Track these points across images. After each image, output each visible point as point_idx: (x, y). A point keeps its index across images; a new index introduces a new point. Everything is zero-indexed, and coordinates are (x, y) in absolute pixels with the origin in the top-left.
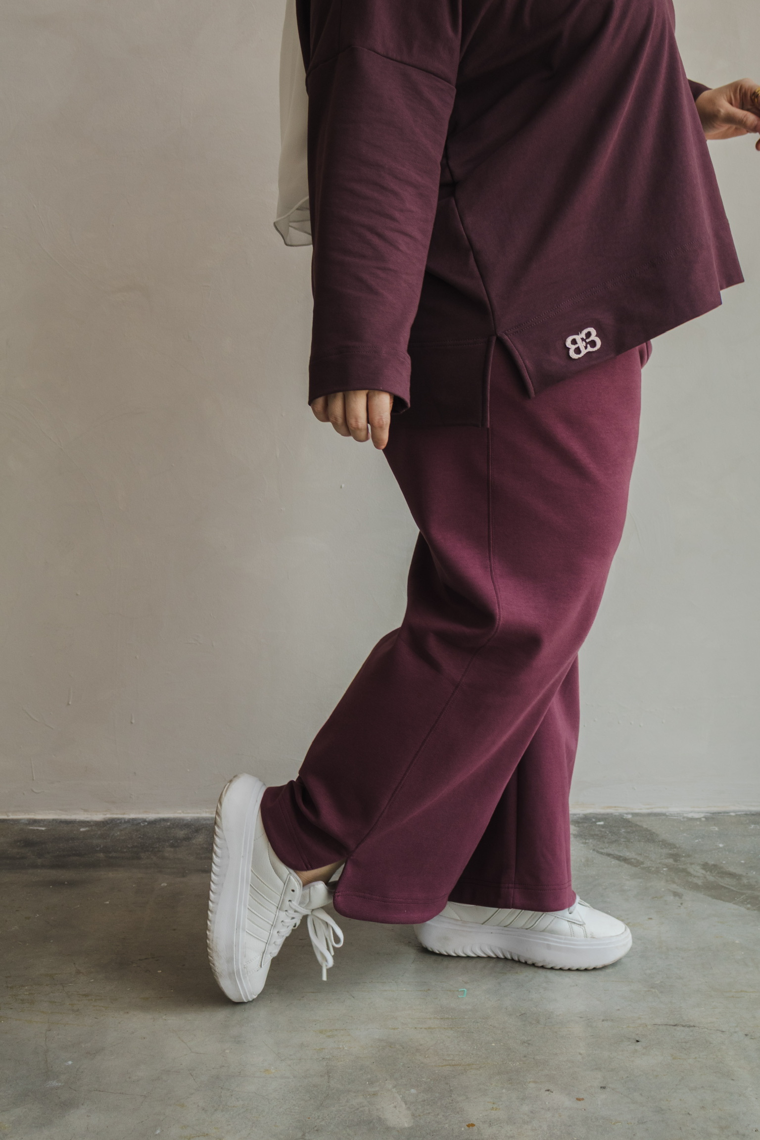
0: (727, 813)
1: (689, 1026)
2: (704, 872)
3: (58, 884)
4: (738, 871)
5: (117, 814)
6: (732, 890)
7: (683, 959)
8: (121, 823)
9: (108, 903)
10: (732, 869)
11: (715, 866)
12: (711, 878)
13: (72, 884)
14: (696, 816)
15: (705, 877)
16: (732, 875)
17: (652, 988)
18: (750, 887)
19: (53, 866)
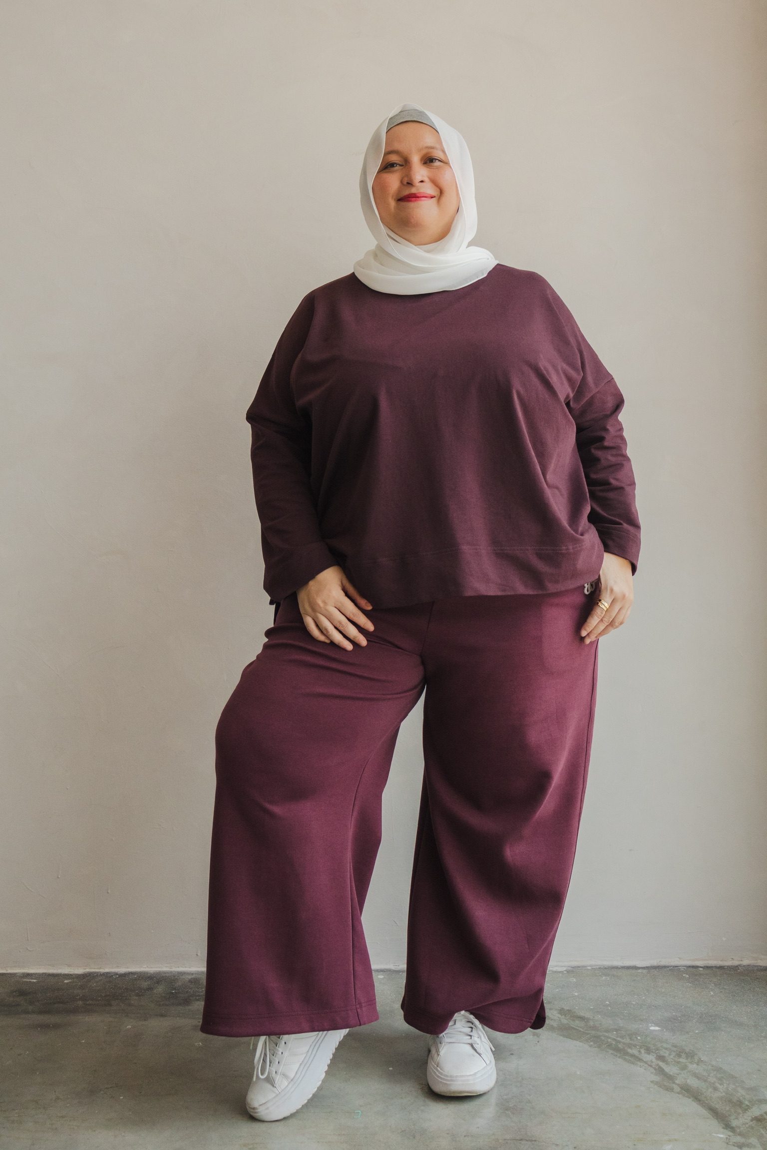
0: (585, 967)
1: (531, 1141)
2: (560, 1016)
3: (45, 1027)
4: (587, 1015)
5: (94, 968)
6: (580, 1031)
7: (533, 1086)
8: (97, 976)
9: (84, 1041)
10: (582, 1014)
11: (569, 1010)
12: (565, 1021)
13: (56, 1026)
14: (560, 969)
15: (560, 1021)
16: (581, 1018)
17: (507, 1110)
18: (594, 1028)
19: (41, 1012)
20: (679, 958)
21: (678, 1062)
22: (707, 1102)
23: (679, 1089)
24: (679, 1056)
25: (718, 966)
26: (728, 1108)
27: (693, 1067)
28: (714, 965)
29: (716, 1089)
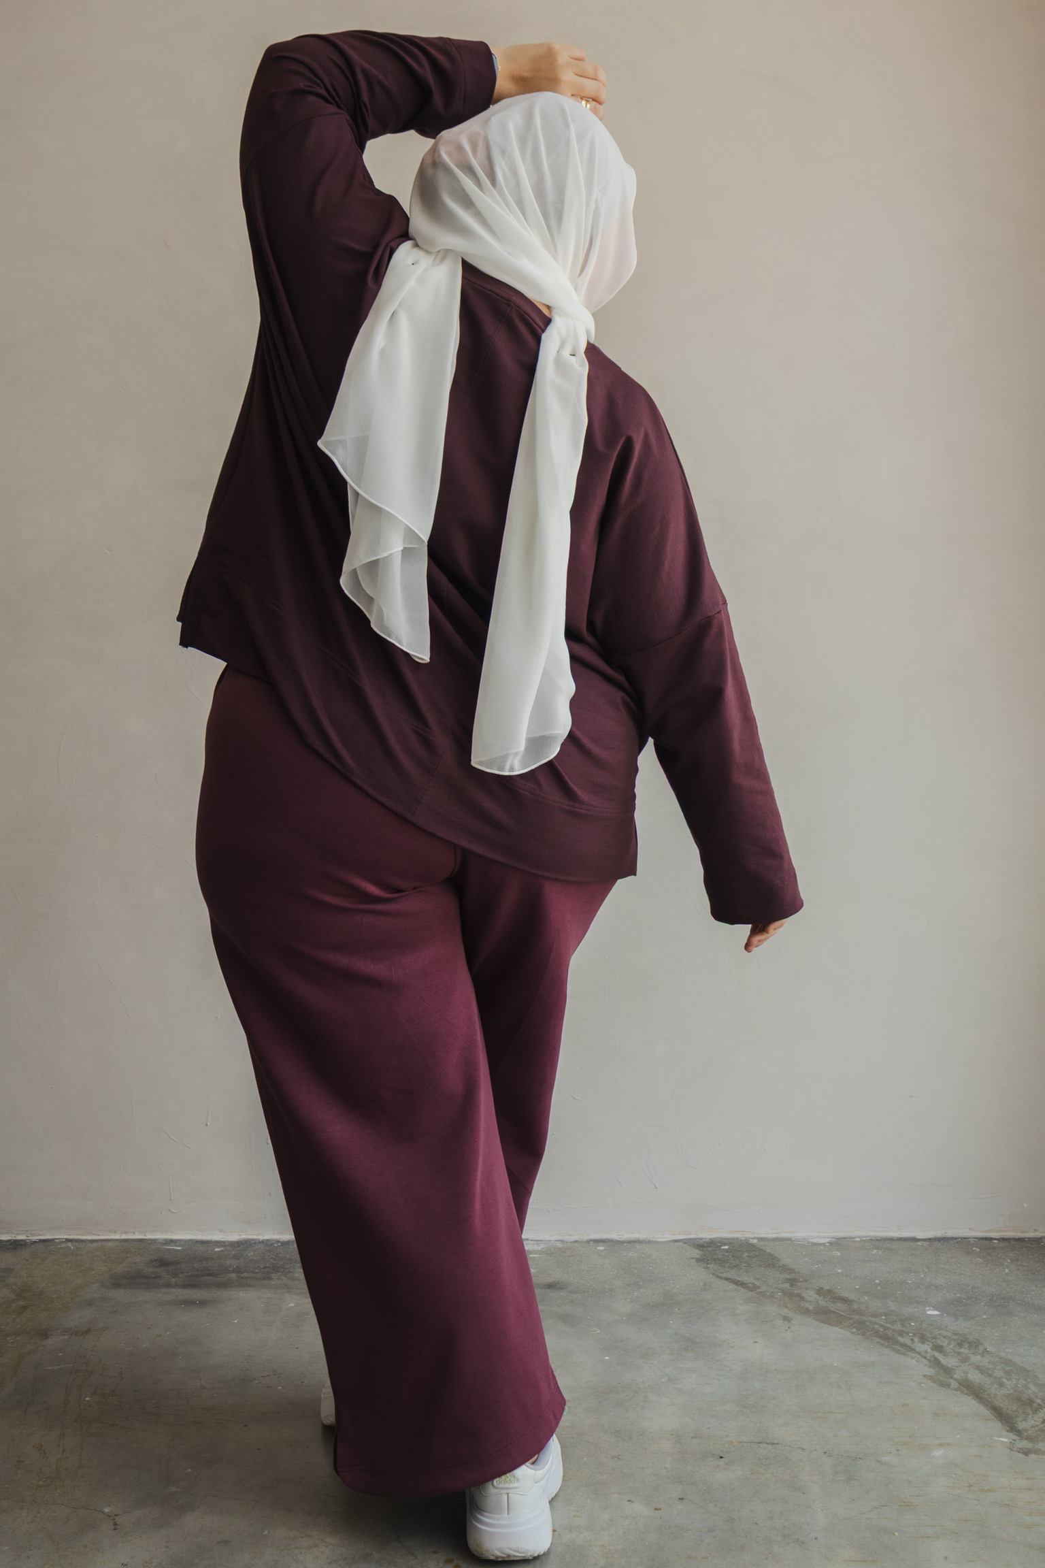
0: (853, 1238)
1: (773, 1444)
2: (817, 1297)
3: (190, 1303)
4: (851, 1296)
5: (252, 1235)
6: (842, 1315)
7: (779, 1381)
8: (254, 1243)
9: (236, 1321)
10: (845, 1294)
11: (829, 1291)
12: (823, 1303)
13: (203, 1303)
14: (821, 1241)
15: (817, 1302)
16: (844, 1300)
17: (745, 1408)
18: (860, 1312)
19: (186, 1286)
20: (970, 1229)
21: (959, 1354)
22: (990, 1400)
23: (957, 1385)
24: (960, 1345)
25: (1017, 1237)
26: (1015, 1408)
27: (976, 1359)
28: (1012, 1237)
29: (1002, 1385)
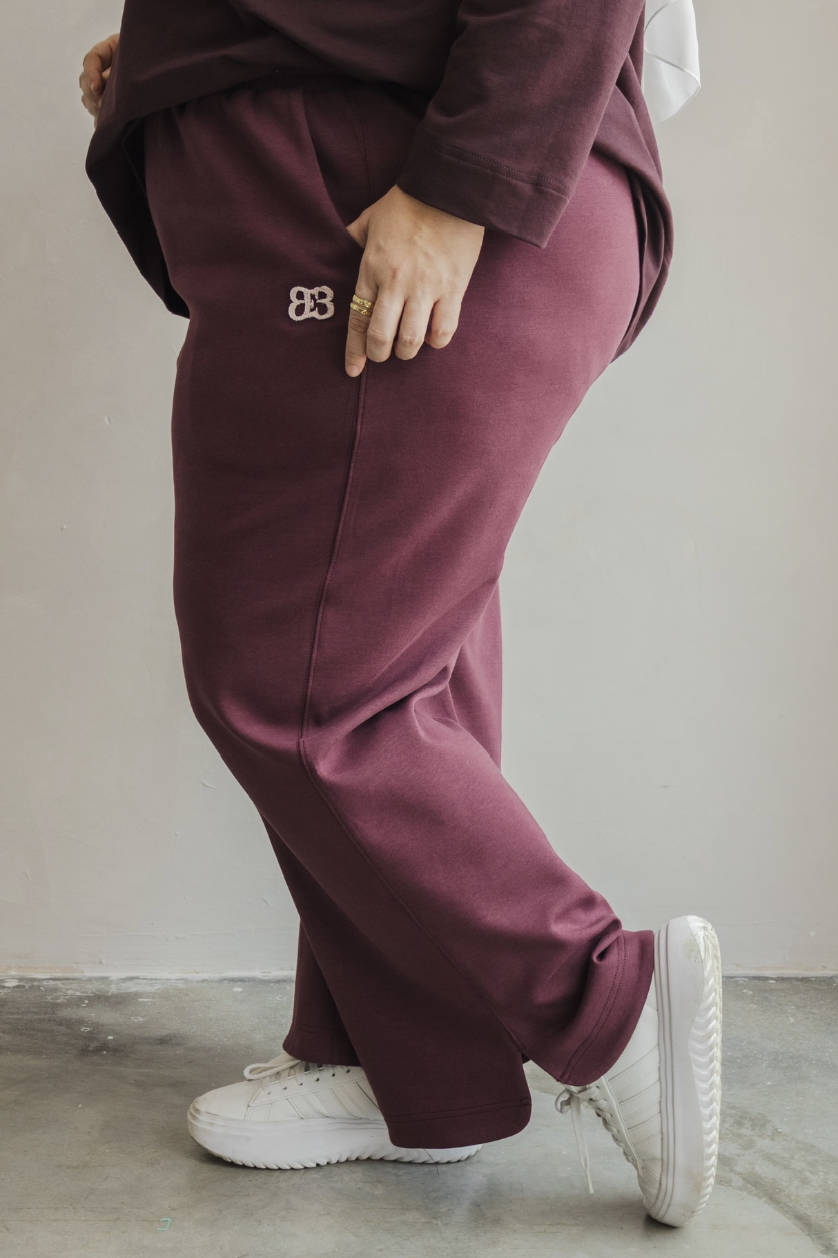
20: (737, 965)
21: (739, 1136)
22: (791, 1205)
23: (741, 1182)
24: (740, 1124)
25: (801, 977)
26: (828, 1216)
27: (763, 1144)
28: (793, 976)
29: (805, 1181)
